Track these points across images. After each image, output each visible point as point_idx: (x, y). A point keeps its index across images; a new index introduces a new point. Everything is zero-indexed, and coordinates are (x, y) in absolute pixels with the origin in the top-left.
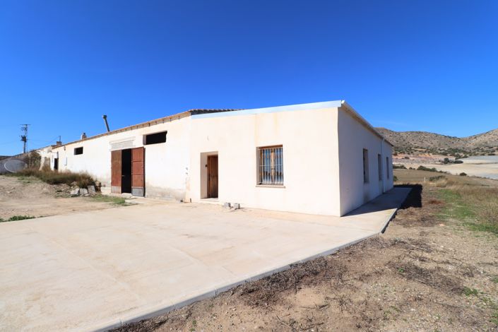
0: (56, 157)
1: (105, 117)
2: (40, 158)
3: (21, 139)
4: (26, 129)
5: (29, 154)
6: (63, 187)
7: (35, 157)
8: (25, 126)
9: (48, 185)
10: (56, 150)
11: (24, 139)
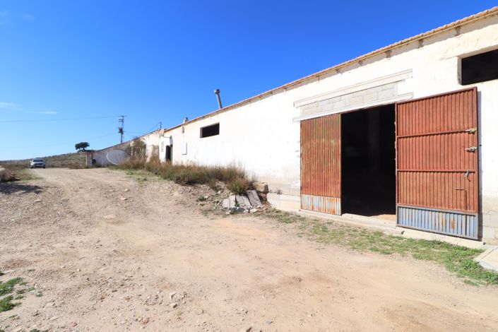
0: (169, 144)
1: (218, 92)
2: (145, 147)
3: (118, 130)
4: (122, 121)
5: (132, 144)
6: (204, 191)
7: (139, 146)
8: (122, 118)
9: (180, 187)
10: (168, 134)
11: (121, 131)
